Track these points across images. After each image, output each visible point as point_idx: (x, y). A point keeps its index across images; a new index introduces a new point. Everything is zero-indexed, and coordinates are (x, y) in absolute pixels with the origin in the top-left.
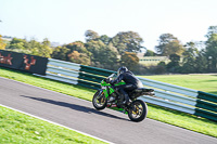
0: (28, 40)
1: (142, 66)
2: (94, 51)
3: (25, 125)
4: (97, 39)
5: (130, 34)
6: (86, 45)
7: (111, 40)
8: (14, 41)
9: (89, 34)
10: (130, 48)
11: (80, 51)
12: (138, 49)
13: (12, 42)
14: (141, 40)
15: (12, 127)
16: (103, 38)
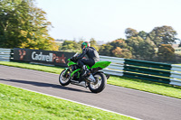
0: (77, 41)
1: (177, 55)
2: (134, 46)
3: (83, 114)
4: (136, 36)
5: (164, 28)
6: (127, 42)
7: (148, 35)
8: (66, 43)
9: (129, 31)
10: (165, 40)
11: (122, 47)
12: (173, 41)
13: (64, 44)
14: (175, 33)
15: (72, 115)
16: (141, 34)
